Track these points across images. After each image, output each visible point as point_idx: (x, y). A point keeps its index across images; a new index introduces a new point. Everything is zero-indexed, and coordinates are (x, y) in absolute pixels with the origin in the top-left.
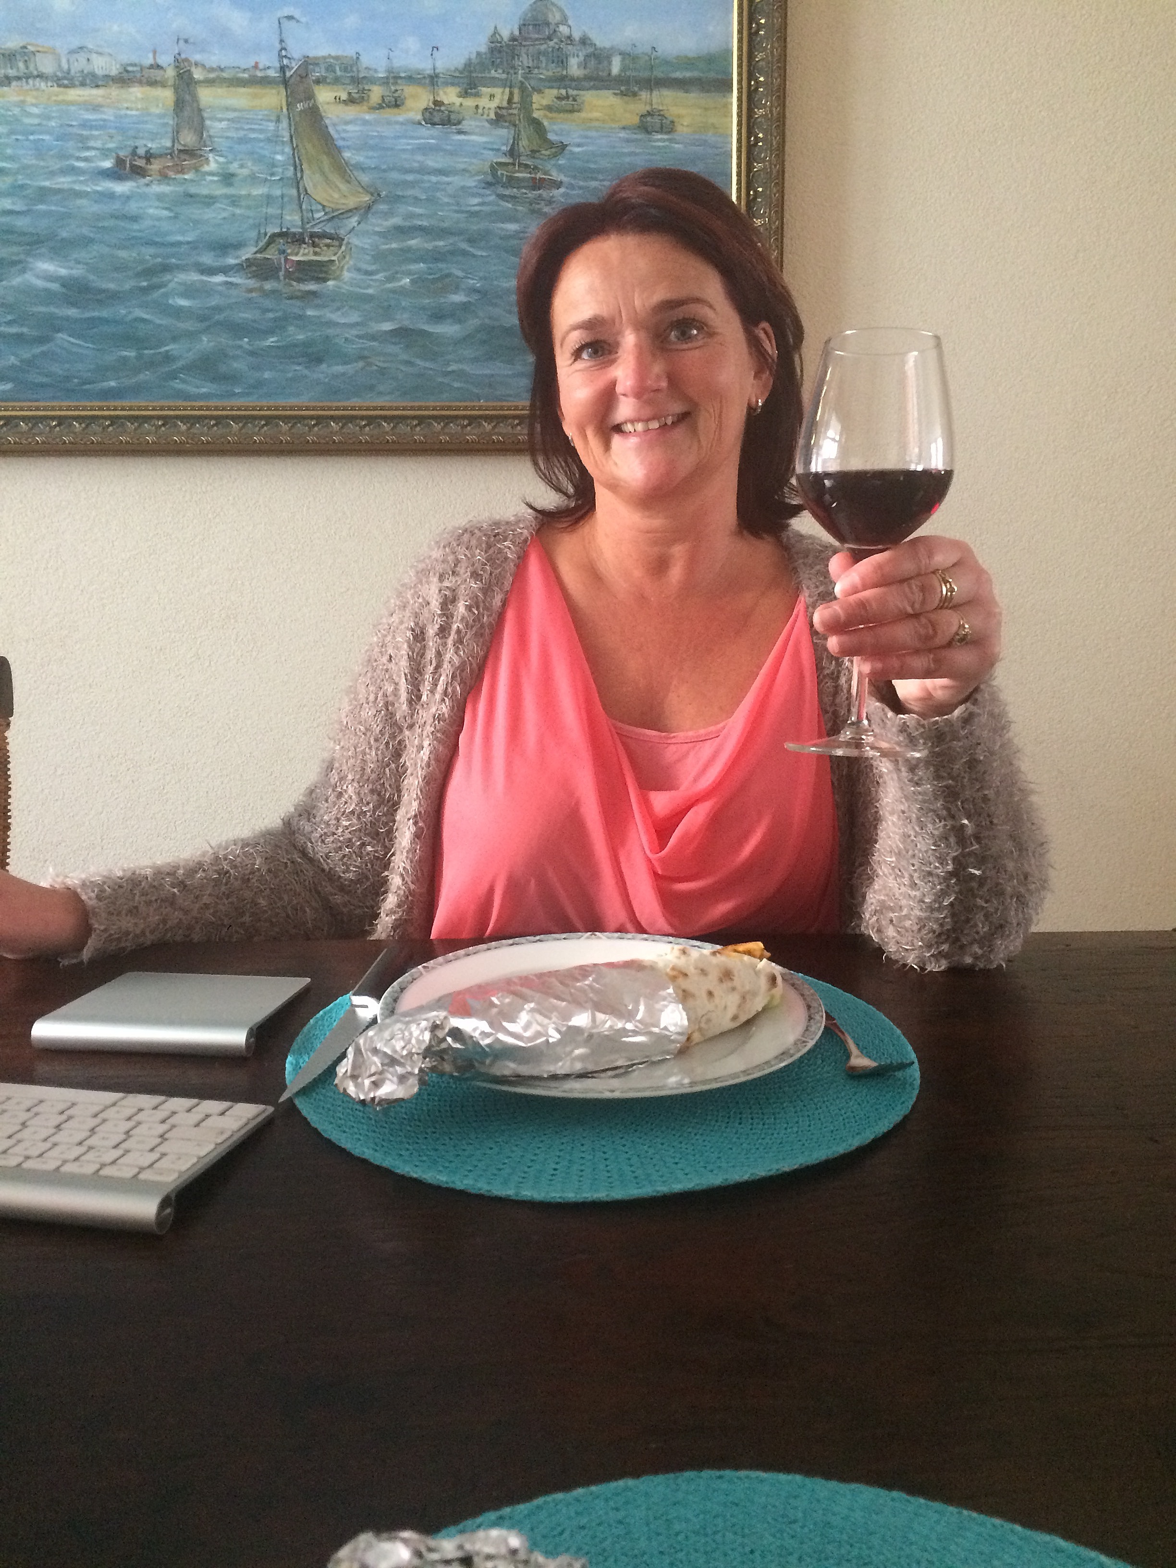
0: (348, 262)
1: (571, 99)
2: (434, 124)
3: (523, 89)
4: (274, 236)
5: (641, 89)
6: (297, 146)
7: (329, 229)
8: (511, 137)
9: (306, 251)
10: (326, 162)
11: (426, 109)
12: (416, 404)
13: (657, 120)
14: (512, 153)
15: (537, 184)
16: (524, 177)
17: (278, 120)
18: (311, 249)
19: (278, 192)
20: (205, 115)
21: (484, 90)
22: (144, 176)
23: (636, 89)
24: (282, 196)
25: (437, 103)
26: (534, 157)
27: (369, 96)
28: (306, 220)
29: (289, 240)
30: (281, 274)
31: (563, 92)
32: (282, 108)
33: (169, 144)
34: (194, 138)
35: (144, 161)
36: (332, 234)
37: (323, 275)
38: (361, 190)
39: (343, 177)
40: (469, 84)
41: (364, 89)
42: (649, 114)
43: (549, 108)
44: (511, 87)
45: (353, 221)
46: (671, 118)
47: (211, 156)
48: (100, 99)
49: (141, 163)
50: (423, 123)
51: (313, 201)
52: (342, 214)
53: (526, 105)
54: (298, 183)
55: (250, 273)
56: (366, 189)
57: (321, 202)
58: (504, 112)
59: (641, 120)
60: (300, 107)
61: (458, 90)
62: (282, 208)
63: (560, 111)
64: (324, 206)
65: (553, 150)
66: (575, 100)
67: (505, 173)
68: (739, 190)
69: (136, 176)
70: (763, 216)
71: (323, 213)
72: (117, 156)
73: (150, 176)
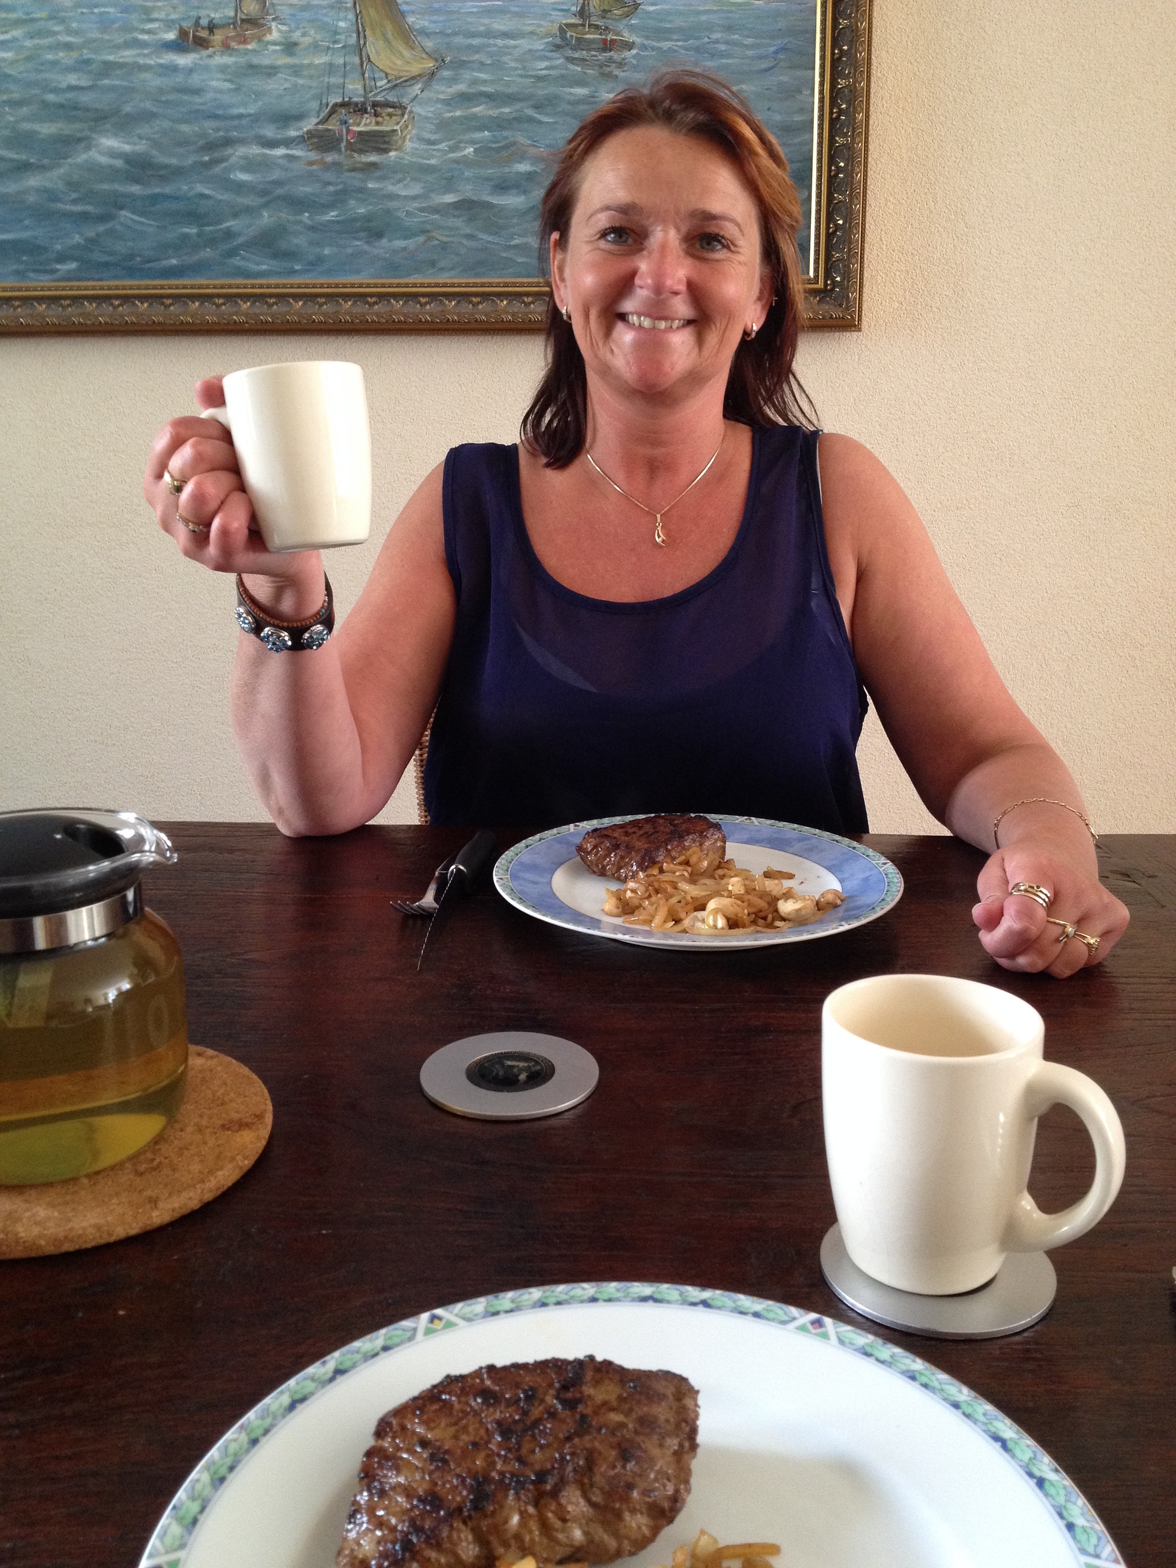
0: (410, 132)
4: (336, 105)
6: (360, 12)
7: (392, 98)
9: (368, 121)
10: (389, 27)
12: (478, 281)
14: (582, 13)
15: (607, 46)
16: (594, 39)
18: (374, 119)
19: (341, 61)
22: (207, 48)
24: (345, 65)
26: (603, 18)
28: (368, 89)
29: (351, 110)
30: (343, 145)
33: (232, 14)
34: (257, 7)
35: (208, 32)
36: (394, 102)
37: (385, 146)
38: (424, 56)
39: (407, 44)
45: (417, 89)
47: (274, 25)
49: (204, 34)
51: (375, 68)
52: (406, 81)
54: (361, 50)
55: (311, 144)
56: (430, 55)
57: (384, 69)
62: (345, 76)
64: (387, 75)
65: (626, 9)
67: (574, 34)
68: (823, 49)
69: (198, 47)
70: (847, 77)
71: (386, 81)
72: (181, 28)
73: (213, 47)
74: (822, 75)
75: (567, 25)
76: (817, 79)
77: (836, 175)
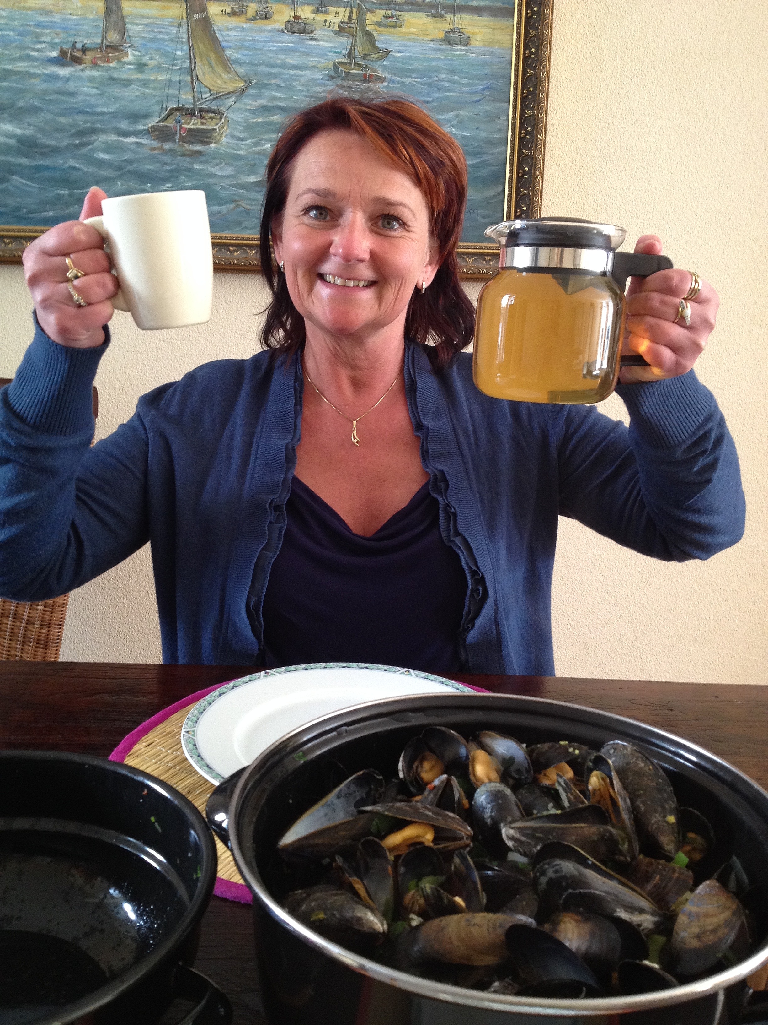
0: (226, 131)
1: (395, 18)
2: (293, 32)
3: (359, 7)
4: (172, 109)
5: (446, 13)
6: (192, 45)
7: (213, 106)
8: (350, 43)
9: (196, 121)
10: (213, 57)
11: (289, 21)
13: (457, 35)
14: (350, 55)
15: (367, 79)
16: (358, 73)
17: (180, 26)
18: (200, 121)
19: (178, 78)
20: (127, 21)
21: (331, 9)
22: (80, 64)
23: (443, 12)
24: (180, 81)
25: (295, 17)
26: (364, 59)
27: (246, 11)
28: (196, 99)
29: (184, 113)
30: (177, 137)
31: (389, 12)
32: (182, 17)
33: (99, 41)
34: (118, 37)
36: (214, 109)
37: (208, 140)
38: (237, 79)
39: (225, 69)
40: (321, 4)
41: (243, 6)
42: (452, 31)
43: (379, 24)
44: (351, 7)
45: (231, 100)
46: (467, 35)
47: (129, 50)
48: (51, 7)
49: (78, 54)
50: (286, 32)
51: (202, 85)
52: (223, 95)
53: (361, 22)
54: (192, 72)
55: (154, 136)
56: (241, 78)
57: (208, 86)
58: (345, 26)
59: (445, 35)
60: (196, 16)
61: (311, 8)
62: (180, 89)
63: (386, 26)
64: (210, 90)
65: (380, 54)
66: (397, 19)
67: (344, 70)
68: (516, 89)
69: (74, 63)
70: (532, 109)
71: (209, 94)
72: (62, 49)
73: (85, 63)
74: (515, 107)
75: (340, 63)
76: (511, 110)
77: (522, 176)
